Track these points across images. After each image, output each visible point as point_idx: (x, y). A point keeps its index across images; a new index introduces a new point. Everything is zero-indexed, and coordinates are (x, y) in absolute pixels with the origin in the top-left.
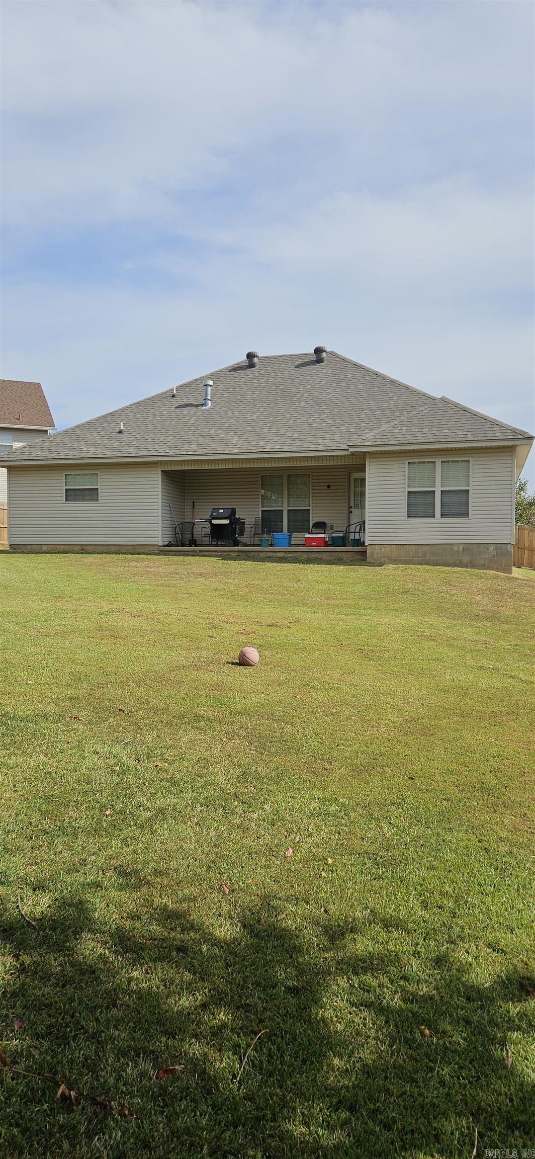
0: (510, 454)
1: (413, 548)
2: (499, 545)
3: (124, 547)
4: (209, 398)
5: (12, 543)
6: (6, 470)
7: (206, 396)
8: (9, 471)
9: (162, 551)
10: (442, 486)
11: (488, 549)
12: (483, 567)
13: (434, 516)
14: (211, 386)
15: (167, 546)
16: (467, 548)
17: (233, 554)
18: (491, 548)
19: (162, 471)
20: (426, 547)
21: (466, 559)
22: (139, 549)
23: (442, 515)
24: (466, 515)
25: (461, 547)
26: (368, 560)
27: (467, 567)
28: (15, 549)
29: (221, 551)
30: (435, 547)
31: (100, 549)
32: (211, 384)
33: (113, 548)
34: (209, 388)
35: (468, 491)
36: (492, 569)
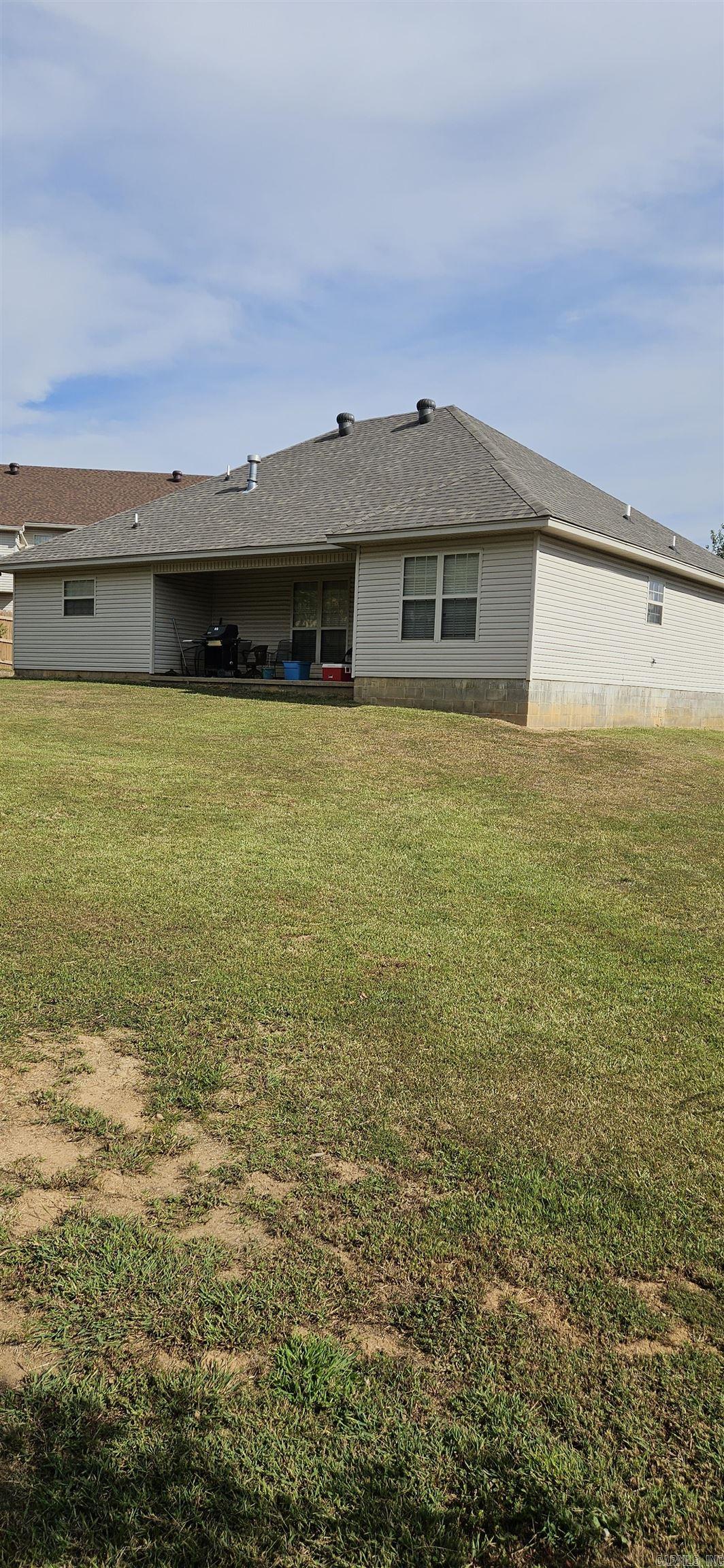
0: (531, 542)
1: (407, 683)
2: (512, 681)
3: (118, 674)
4: (254, 479)
5: (17, 667)
6: (12, 576)
7: (250, 477)
8: (15, 578)
9: (155, 681)
10: (443, 593)
11: (498, 688)
12: (491, 714)
13: (432, 637)
14: (258, 462)
15: (166, 674)
16: (474, 684)
17: (223, 687)
18: (502, 686)
19: (156, 576)
20: (422, 682)
21: (469, 701)
22: (131, 678)
23: (444, 636)
24: (471, 635)
25: (465, 683)
26: (356, 699)
27: (470, 713)
28: (21, 674)
29: (211, 683)
30: (433, 682)
31: (94, 676)
32: (257, 460)
33: (106, 676)
34: (255, 465)
35: (475, 600)
36: (501, 717)
